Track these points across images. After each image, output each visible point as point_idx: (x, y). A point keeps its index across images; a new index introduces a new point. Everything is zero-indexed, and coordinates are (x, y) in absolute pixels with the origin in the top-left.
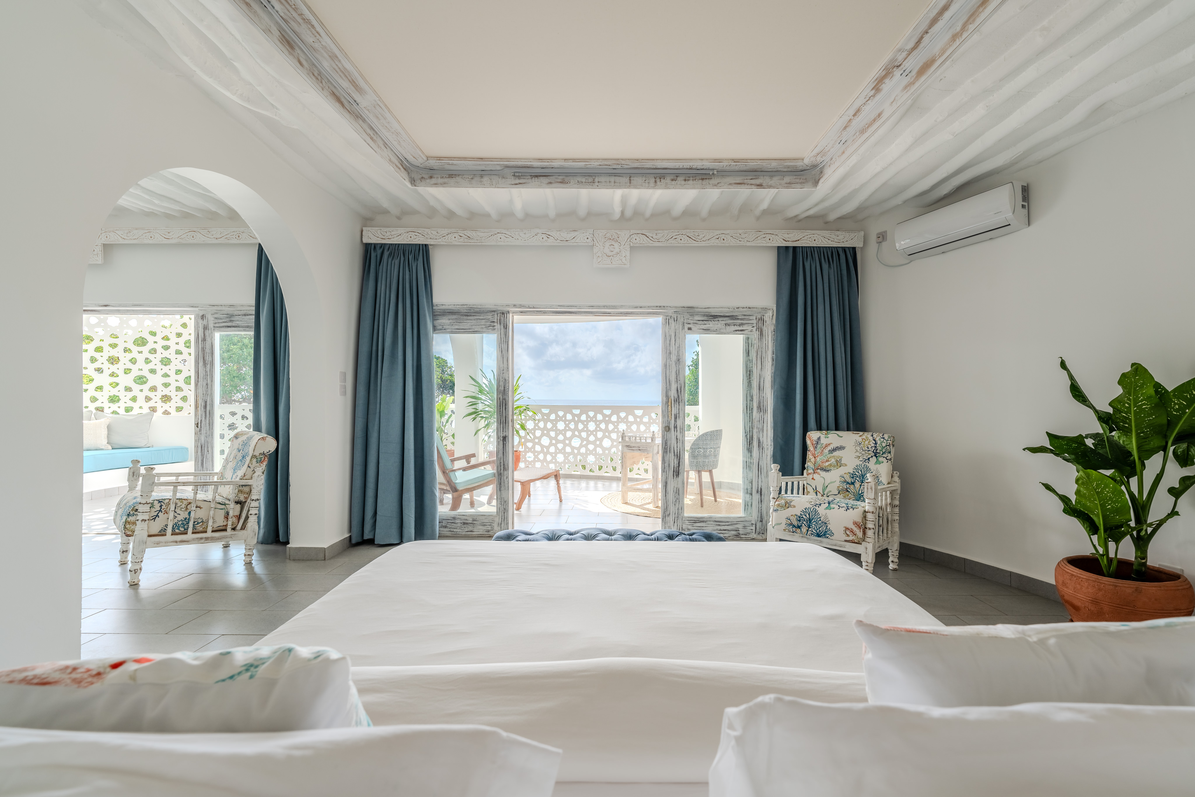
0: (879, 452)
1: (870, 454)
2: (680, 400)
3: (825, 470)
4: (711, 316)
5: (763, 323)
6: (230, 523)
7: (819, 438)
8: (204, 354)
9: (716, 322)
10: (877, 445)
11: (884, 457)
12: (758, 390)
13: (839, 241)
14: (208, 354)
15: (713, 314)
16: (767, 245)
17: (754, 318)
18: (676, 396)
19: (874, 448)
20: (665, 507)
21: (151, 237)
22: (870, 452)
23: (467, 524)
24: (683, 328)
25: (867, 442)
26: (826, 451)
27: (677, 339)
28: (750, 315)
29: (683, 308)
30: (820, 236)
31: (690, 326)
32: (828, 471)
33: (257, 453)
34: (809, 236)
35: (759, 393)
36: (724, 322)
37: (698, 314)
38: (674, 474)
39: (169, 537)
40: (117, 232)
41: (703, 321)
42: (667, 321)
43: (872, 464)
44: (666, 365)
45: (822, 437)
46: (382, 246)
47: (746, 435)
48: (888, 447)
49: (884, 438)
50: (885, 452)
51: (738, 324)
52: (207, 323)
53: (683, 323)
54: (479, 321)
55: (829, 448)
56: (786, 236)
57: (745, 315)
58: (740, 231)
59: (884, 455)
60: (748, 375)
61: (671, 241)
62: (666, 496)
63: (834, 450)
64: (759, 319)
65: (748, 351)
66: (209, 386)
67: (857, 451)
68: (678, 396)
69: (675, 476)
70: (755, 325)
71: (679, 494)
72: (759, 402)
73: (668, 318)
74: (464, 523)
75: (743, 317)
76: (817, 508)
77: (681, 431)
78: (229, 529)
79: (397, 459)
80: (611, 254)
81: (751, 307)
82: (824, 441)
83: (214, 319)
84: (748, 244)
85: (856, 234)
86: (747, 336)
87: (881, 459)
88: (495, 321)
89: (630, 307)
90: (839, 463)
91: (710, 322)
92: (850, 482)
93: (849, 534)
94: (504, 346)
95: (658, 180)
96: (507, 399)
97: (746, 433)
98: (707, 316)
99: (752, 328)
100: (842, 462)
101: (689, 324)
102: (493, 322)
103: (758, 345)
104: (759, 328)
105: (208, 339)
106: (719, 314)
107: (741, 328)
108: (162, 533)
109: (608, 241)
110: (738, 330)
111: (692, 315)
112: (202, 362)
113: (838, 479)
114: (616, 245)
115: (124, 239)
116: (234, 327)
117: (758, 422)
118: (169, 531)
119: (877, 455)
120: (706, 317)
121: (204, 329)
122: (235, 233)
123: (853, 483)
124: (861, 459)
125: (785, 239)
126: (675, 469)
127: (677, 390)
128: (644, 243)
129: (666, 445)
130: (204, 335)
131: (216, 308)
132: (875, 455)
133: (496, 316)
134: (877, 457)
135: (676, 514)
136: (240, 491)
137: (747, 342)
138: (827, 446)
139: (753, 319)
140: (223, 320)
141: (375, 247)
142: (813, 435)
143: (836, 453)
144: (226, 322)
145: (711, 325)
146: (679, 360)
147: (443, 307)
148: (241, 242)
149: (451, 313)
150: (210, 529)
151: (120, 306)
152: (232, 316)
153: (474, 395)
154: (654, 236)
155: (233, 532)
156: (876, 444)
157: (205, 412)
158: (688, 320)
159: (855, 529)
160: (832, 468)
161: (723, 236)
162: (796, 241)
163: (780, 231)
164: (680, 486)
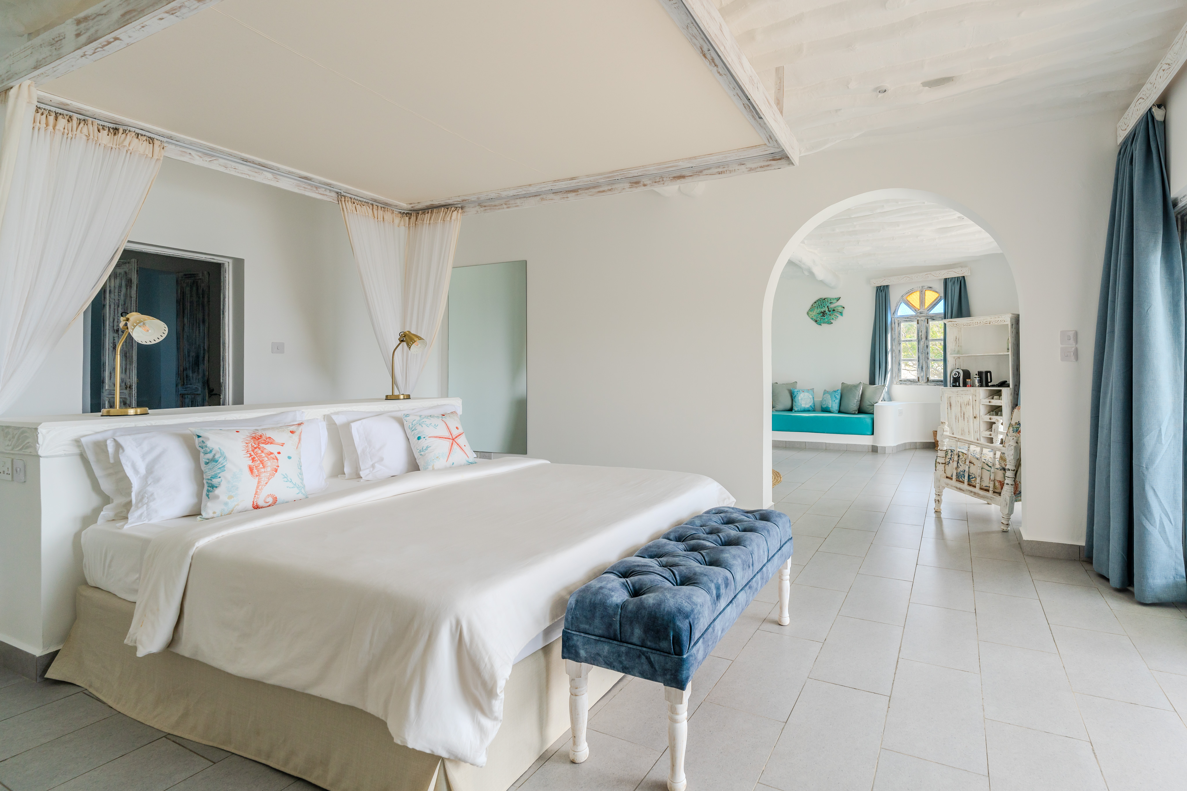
6: (993, 485)
39: (954, 482)
78: (991, 491)
118: (954, 478)
136: (1001, 458)
150: (978, 486)
155: (993, 495)
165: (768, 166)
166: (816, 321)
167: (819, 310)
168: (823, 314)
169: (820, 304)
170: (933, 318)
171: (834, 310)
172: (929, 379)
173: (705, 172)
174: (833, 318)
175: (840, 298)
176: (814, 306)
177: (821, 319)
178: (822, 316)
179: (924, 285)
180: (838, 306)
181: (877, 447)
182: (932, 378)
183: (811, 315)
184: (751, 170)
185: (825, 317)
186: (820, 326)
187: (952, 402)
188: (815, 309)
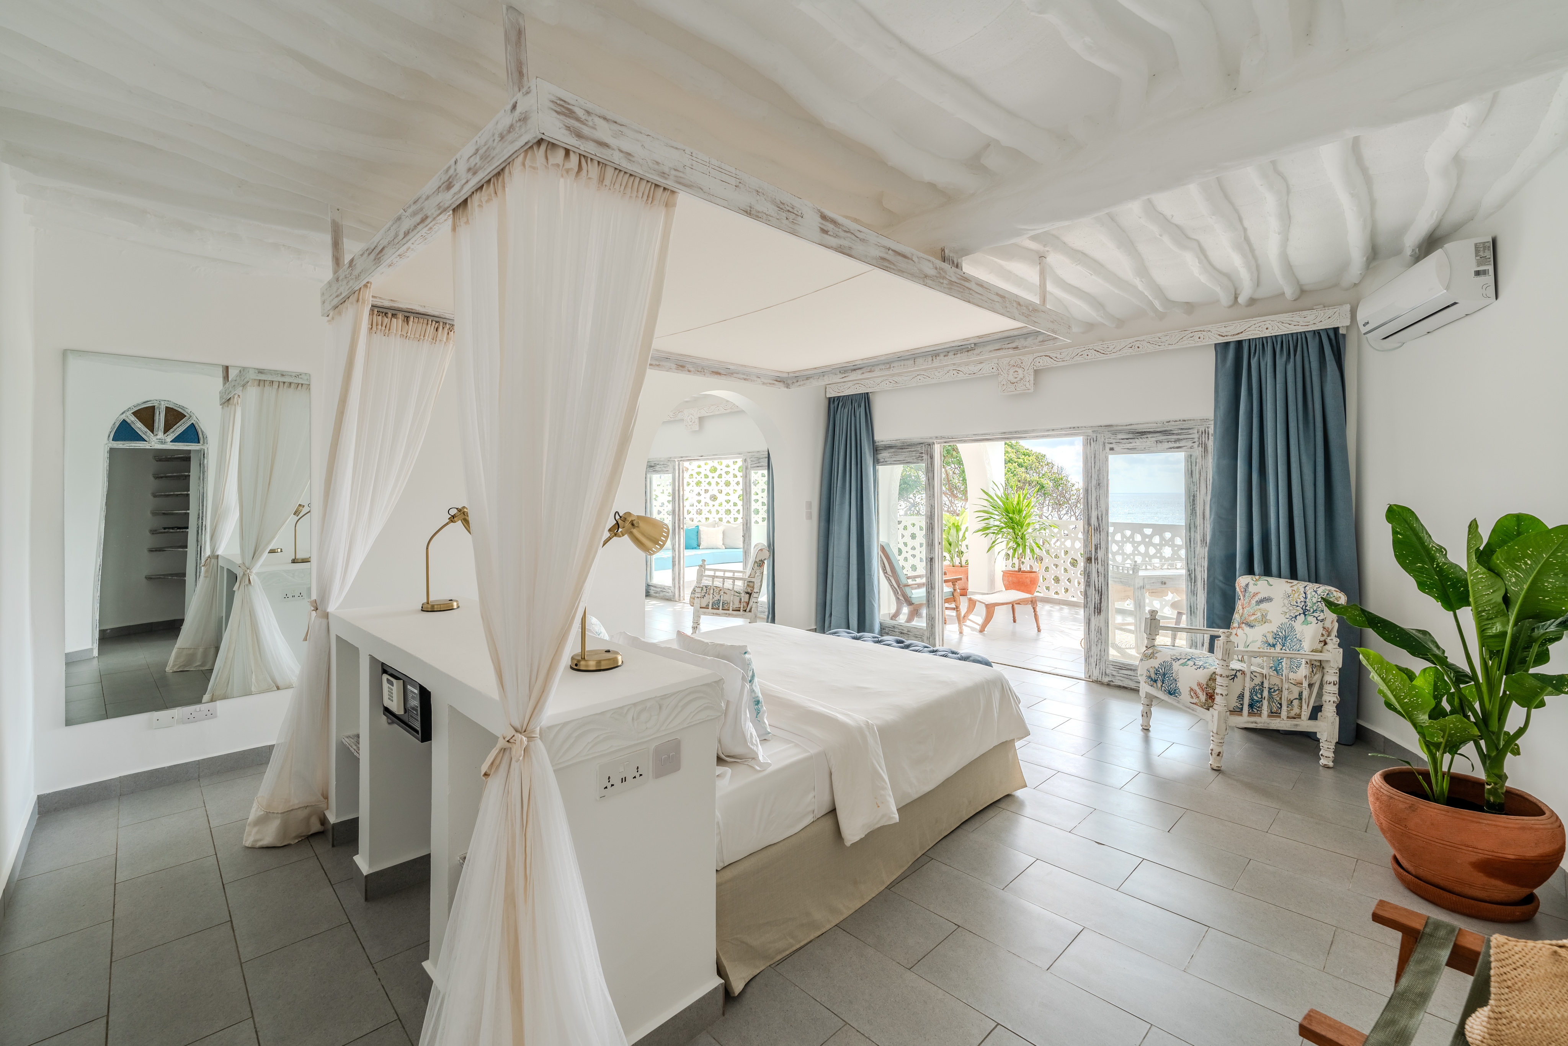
0: (1308, 609)
1: (1298, 610)
2: (1101, 529)
3: (1249, 626)
4: (1137, 433)
5: (1208, 437)
6: (742, 606)
7: (1247, 585)
9: (1145, 440)
10: (1307, 600)
11: (1314, 617)
12: (1202, 520)
13: (1308, 324)
15: (1140, 430)
16: (1196, 345)
17: (1196, 431)
18: (1096, 524)
19: (1303, 604)
20: (1089, 647)
22: (1298, 608)
23: (903, 633)
24: (1104, 448)
25: (1296, 595)
26: (1253, 602)
27: (1097, 461)
28: (1189, 429)
29: (1100, 428)
30: (1275, 322)
31: (1111, 446)
32: (1252, 626)
33: (758, 560)
34: (1257, 325)
35: (1204, 523)
36: (1154, 439)
37: (1120, 432)
38: (1095, 611)
39: (710, 610)
41: (1127, 439)
42: (1089, 442)
43: (1298, 625)
44: (1088, 490)
45: (1251, 583)
46: (839, 397)
47: (1190, 574)
48: (1319, 603)
49: (1316, 592)
50: (1316, 610)
51: (1173, 440)
52: (747, 465)
53: (1104, 443)
54: (911, 453)
55: (1257, 598)
56: (1223, 330)
57: (1182, 429)
58: (1159, 335)
59: (1315, 614)
60: (1191, 501)
61: (1076, 358)
62: (1089, 634)
63: (1261, 601)
64: (1202, 433)
65: (1192, 471)
67: (1285, 605)
68: (1099, 525)
69: (1096, 614)
70: (1196, 440)
71: (1101, 634)
72: (1204, 534)
73: (1089, 438)
74: (901, 633)
75: (1180, 431)
76: (1174, 662)
77: (1103, 563)
78: (741, 611)
79: (844, 571)
80: (1015, 380)
81: (1186, 419)
82: (1252, 589)
83: (750, 462)
84: (1170, 347)
85: (1336, 310)
86: (1189, 453)
87: (1310, 619)
88: (923, 452)
89: (1041, 431)
90: (1264, 619)
91: (1137, 440)
92: (1271, 643)
93: (1193, 695)
94: (930, 475)
95: (934, 358)
96: (933, 523)
97: (1189, 571)
98: (1133, 433)
99: (1193, 444)
100: (1268, 618)
101: (1111, 443)
102: (922, 453)
103: (1200, 465)
104: (1202, 444)
105: (748, 476)
106: (1148, 430)
107: (1177, 445)
108: (707, 607)
109: (1012, 368)
110: (1174, 448)
111: (1115, 433)
113: (1260, 638)
114: (1020, 371)
116: (761, 466)
117: (1203, 559)
118: (710, 606)
119: (1306, 613)
120: (1131, 435)
121: (745, 468)
123: (1274, 646)
124: (1287, 616)
125: (1221, 334)
126: (1096, 606)
127: (1098, 518)
128: (1048, 364)
129: (1088, 578)
130: (746, 474)
131: (750, 454)
132: (1304, 613)
133: (924, 447)
134: (1305, 615)
135: (1098, 656)
136: (748, 585)
137: (1189, 460)
138: (1255, 594)
139: (1194, 433)
141: (834, 400)
142: (1242, 581)
143: (1263, 606)
145: (1138, 443)
146: (1099, 484)
147: (883, 443)
149: (891, 447)
150: (731, 609)
151: (707, 456)
153: (986, 509)
154: (1059, 356)
155: (744, 613)
156: (1306, 598)
157: (747, 528)
158: (1109, 440)
159: (1199, 691)
160: (1256, 624)
161: (1138, 344)
162: (1238, 334)
163: (1214, 325)
164: (1102, 625)
165: (773, 384)
173: (735, 375)
184: (764, 384)
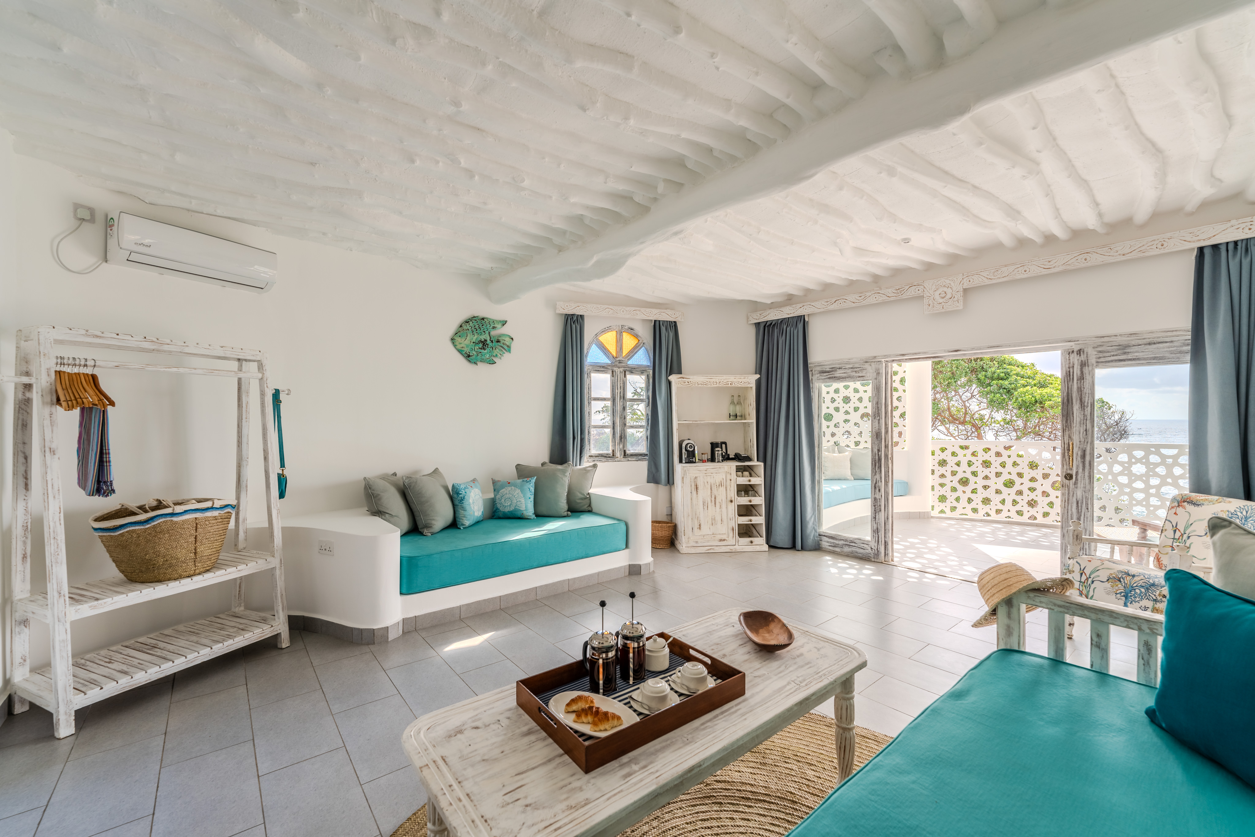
8: (1081, 395)
14: (1087, 395)
21: (1025, 271)
40: (981, 273)
52: (1086, 358)
66: (1090, 433)
83: (1096, 353)
112: (1078, 404)
115: (991, 279)
121: (1081, 366)
122: (1156, 242)
130: (1082, 372)
131: (1104, 339)
140: (1112, 353)
144: (1116, 355)
148: (1166, 251)
152: (1128, 346)
157: (1084, 463)
166: (469, 356)
167: (475, 338)
168: (483, 345)
169: (477, 327)
170: (633, 370)
171: (498, 341)
172: (628, 452)
174: (497, 355)
175: (506, 322)
176: (465, 327)
177: (478, 353)
178: (481, 349)
179: (625, 324)
180: (504, 335)
181: (639, 566)
182: (631, 450)
183: (460, 343)
185: (486, 351)
186: (475, 366)
187: (699, 484)
188: (469, 335)
